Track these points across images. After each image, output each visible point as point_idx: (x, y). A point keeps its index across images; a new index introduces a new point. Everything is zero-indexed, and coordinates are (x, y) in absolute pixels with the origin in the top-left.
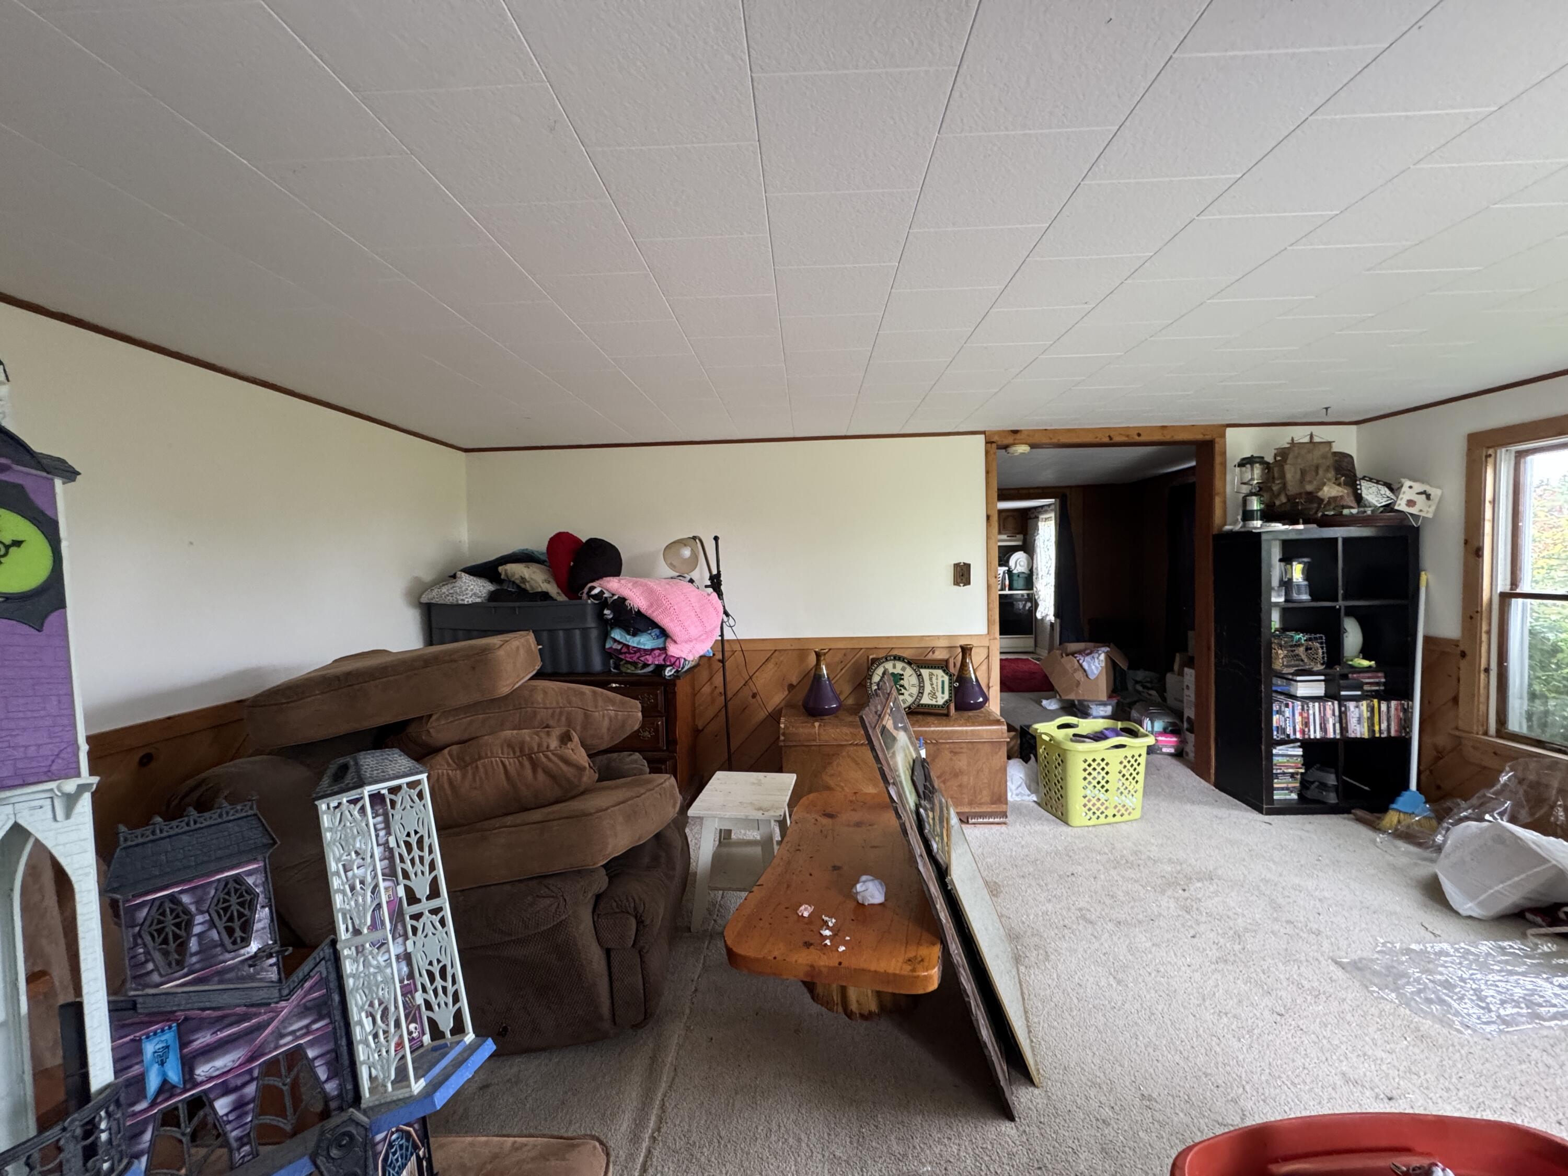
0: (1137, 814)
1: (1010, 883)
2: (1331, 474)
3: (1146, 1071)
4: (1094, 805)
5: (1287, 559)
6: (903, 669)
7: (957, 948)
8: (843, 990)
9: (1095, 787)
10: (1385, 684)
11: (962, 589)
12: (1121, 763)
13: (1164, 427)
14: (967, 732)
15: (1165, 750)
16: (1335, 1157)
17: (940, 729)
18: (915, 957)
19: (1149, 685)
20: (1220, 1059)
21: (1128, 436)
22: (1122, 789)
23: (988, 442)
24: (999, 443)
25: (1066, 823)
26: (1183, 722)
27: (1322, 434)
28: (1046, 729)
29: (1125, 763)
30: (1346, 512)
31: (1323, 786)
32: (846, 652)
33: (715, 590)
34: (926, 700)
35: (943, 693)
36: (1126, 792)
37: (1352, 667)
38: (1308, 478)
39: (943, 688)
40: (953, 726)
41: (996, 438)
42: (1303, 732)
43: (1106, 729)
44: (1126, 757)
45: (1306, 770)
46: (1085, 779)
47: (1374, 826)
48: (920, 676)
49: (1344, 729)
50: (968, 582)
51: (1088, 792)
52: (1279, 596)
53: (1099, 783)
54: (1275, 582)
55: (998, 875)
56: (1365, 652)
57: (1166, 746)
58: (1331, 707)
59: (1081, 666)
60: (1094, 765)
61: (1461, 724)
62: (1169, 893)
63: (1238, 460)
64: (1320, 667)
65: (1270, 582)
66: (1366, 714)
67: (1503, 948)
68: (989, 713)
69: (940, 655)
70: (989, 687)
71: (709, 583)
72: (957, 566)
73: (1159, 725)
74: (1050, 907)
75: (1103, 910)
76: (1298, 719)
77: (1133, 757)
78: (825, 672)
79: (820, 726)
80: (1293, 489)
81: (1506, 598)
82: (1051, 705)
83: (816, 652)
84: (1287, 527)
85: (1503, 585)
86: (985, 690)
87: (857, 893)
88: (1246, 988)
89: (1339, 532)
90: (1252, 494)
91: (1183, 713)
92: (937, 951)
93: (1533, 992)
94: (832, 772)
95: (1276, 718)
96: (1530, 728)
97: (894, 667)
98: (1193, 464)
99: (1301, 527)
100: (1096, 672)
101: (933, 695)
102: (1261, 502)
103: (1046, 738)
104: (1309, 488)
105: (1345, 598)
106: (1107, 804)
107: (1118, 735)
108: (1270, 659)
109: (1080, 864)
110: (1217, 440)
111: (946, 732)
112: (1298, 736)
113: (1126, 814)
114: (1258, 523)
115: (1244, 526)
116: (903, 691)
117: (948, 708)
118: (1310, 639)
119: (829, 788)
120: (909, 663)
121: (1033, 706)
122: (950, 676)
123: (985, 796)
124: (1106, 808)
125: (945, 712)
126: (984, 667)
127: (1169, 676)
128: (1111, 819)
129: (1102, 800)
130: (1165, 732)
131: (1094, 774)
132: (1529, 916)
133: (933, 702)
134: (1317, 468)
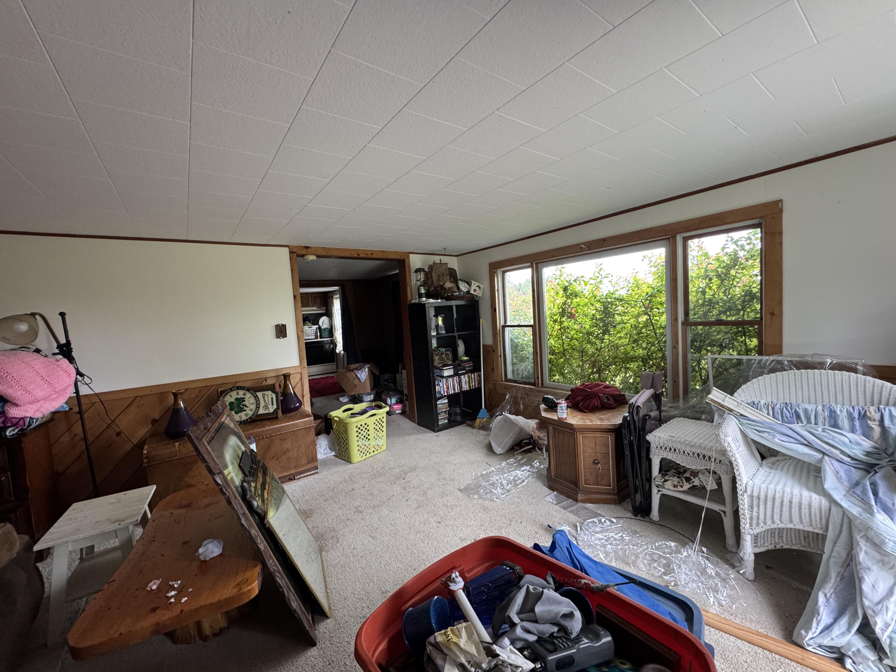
0: (384, 448)
1: (319, 506)
2: (448, 278)
3: (385, 578)
4: (363, 449)
5: (436, 316)
6: (244, 394)
7: (273, 561)
8: (199, 624)
9: (363, 439)
10: (473, 366)
11: (282, 340)
12: (375, 423)
13: (383, 251)
14: (289, 425)
15: (397, 412)
16: (429, 586)
17: (272, 427)
18: (243, 580)
19: (390, 381)
20: (416, 555)
21: (367, 254)
22: (376, 437)
23: (291, 252)
24: (298, 253)
25: (350, 462)
26: (403, 396)
27: (445, 259)
28: (337, 414)
29: (376, 423)
30: (455, 294)
31: (456, 414)
32: (200, 390)
33: (65, 356)
34: (261, 411)
35: (273, 405)
36: (378, 438)
37: (462, 361)
38: (440, 279)
39: (272, 402)
40: (280, 424)
41: (295, 250)
42: (447, 392)
43: (367, 408)
44: (376, 420)
45: (450, 408)
46: (357, 436)
47: (472, 426)
48: (256, 397)
49: (461, 388)
50: (285, 336)
51: (360, 443)
52: (434, 332)
53: (365, 436)
54: (433, 326)
55: (311, 505)
56: (466, 354)
57: (397, 410)
58: (456, 379)
59: (357, 376)
60: (361, 428)
61: (496, 379)
62: (397, 483)
63: (414, 270)
64: (451, 362)
65: (430, 326)
66: (467, 380)
67: (508, 463)
68: (304, 411)
69: (270, 382)
70: (303, 396)
71: (57, 351)
72: (277, 326)
73: (394, 401)
74: (340, 512)
75: (367, 503)
76: (445, 386)
77: (380, 419)
78: (182, 406)
79: (180, 444)
80: (436, 284)
81: (504, 327)
82: (344, 399)
83: (173, 394)
84: (435, 301)
85: (502, 323)
86: (301, 399)
87: (199, 555)
88: (427, 516)
89: (454, 303)
90: (421, 286)
91: (403, 392)
92: (258, 569)
93: (516, 476)
94: (193, 474)
95: (437, 387)
96: (513, 376)
97: (238, 394)
98: (398, 271)
99: (440, 301)
100: (364, 378)
101: (266, 407)
102: (425, 290)
103: (337, 419)
104: (441, 283)
105: (458, 331)
106: (369, 446)
107: (373, 409)
108: (433, 362)
109: (356, 483)
110: (406, 259)
111: (276, 428)
112: (446, 394)
113: (379, 449)
114: (424, 299)
115: (419, 300)
116: (245, 408)
117: (277, 413)
118: (446, 351)
119: (191, 486)
120: (248, 390)
121: (335, 402)
122: (277, 394)
123: (304, 461)
124: (369, 449)
125: (275, 416)
126: (299, 385)
127: (397, 375)
128: (372, 454)
129: (367, 445)
130: (397, 403)
131: (362, 432)
132: (515, 448)
133: (267, 412)
134: (443, 274)
